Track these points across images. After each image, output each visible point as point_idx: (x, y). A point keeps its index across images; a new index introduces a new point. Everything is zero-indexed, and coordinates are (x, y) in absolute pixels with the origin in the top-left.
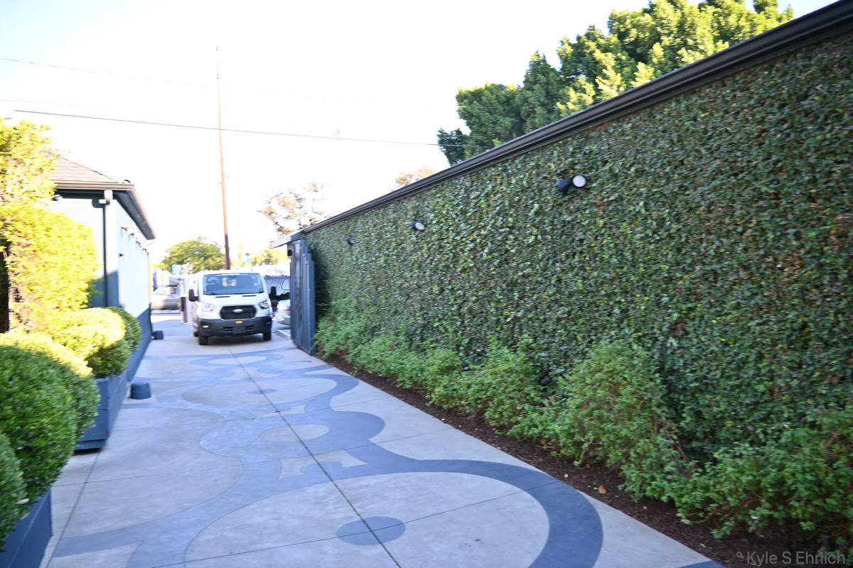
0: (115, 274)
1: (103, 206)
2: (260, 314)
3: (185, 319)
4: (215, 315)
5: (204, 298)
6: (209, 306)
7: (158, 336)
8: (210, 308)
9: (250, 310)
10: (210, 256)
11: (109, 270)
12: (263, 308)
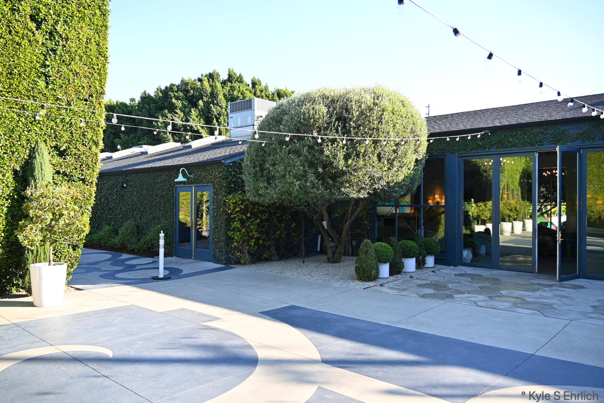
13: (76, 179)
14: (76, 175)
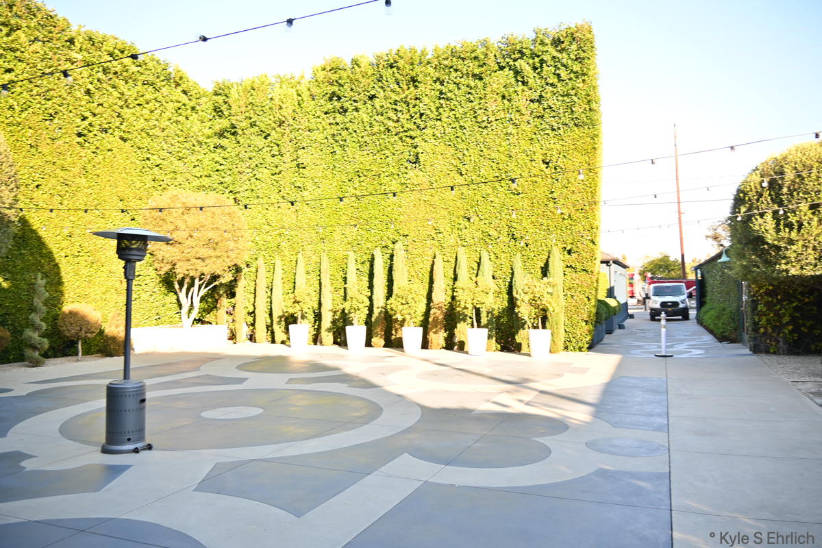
0: (613, 287)
1: (609, 266)
2: (681, 306)
3: (646, 309)
4: (658, 306)
5: (653, 298)
6: (655, 301)
7: (632, 316)
8: (656, 302)
9: (675, 304)
10: (673, 270)
11: (612, 286)
12: (683, 303)
13: (579, 270)
14: (579, 266)
